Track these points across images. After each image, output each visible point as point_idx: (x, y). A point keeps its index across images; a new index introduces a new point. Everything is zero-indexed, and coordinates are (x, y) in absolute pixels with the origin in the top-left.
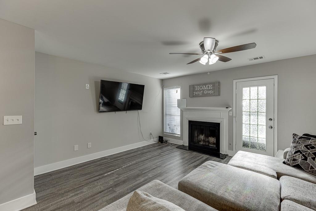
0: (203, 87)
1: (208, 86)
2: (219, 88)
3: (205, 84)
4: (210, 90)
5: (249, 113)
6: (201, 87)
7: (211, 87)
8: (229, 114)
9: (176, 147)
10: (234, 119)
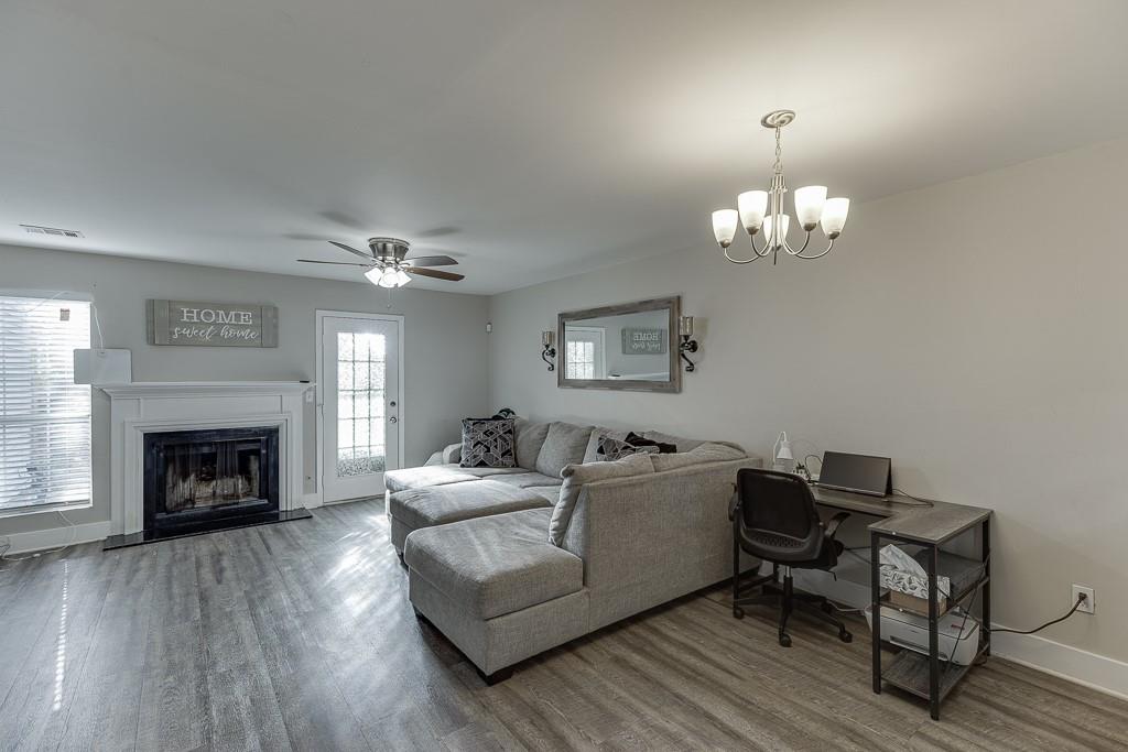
0: (217, 315)
1: (238, 316)
2: (276, 326)
3: (226, 307)
4: (245, 327)
5: (352, 393)
6: (208, 315)
7: (246, 318)
8: (304, 399)
9: (105, 550)
10: (319, 409)
